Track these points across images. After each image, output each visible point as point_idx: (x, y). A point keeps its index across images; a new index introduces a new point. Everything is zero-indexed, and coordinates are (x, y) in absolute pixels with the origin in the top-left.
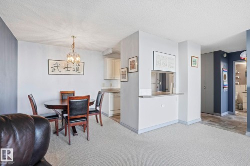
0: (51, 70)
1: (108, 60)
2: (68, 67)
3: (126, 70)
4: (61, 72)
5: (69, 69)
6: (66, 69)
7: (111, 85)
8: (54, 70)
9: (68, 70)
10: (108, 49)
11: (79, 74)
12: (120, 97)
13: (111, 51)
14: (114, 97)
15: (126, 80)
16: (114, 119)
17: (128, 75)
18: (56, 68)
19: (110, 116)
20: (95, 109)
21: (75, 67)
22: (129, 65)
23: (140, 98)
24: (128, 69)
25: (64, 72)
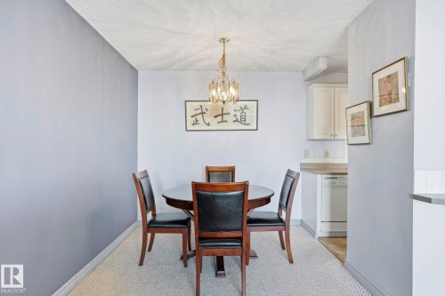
0: (190, 121)
1: (318, 90)
2: (222, 115)
3: (364, 108)
4: (208, 124)
5: (225, 118)
6: (219, 119)
7: (327, 154)
8: (196, 123)
9: (222, 121)
10: (315, 60)
11: (247, 127)
12: (346, 186)
13: (322, 66)
14: (333, 186)
15: (365, 139)
16: (331, 246)
17: (371, 125)
18: (199, 117)
19: (319, 234)
20: (275, 217)
21: (238, 114)
22: (376, 93)
23: (416, 202)
24: (371, 106)
25: (214, 124)
